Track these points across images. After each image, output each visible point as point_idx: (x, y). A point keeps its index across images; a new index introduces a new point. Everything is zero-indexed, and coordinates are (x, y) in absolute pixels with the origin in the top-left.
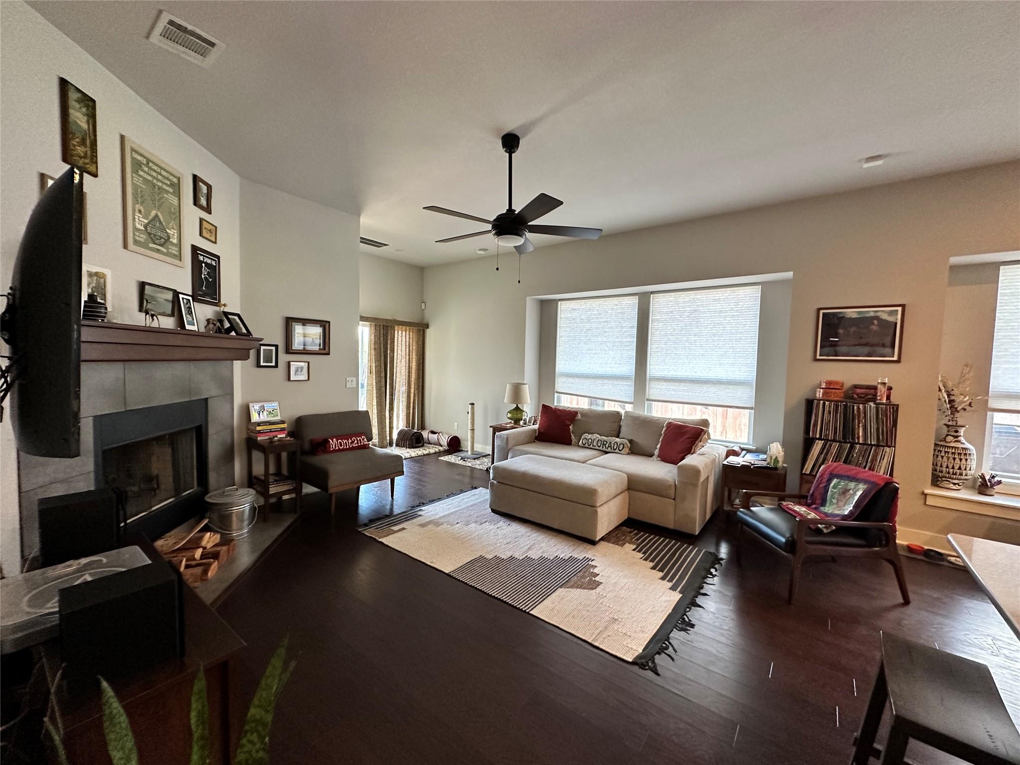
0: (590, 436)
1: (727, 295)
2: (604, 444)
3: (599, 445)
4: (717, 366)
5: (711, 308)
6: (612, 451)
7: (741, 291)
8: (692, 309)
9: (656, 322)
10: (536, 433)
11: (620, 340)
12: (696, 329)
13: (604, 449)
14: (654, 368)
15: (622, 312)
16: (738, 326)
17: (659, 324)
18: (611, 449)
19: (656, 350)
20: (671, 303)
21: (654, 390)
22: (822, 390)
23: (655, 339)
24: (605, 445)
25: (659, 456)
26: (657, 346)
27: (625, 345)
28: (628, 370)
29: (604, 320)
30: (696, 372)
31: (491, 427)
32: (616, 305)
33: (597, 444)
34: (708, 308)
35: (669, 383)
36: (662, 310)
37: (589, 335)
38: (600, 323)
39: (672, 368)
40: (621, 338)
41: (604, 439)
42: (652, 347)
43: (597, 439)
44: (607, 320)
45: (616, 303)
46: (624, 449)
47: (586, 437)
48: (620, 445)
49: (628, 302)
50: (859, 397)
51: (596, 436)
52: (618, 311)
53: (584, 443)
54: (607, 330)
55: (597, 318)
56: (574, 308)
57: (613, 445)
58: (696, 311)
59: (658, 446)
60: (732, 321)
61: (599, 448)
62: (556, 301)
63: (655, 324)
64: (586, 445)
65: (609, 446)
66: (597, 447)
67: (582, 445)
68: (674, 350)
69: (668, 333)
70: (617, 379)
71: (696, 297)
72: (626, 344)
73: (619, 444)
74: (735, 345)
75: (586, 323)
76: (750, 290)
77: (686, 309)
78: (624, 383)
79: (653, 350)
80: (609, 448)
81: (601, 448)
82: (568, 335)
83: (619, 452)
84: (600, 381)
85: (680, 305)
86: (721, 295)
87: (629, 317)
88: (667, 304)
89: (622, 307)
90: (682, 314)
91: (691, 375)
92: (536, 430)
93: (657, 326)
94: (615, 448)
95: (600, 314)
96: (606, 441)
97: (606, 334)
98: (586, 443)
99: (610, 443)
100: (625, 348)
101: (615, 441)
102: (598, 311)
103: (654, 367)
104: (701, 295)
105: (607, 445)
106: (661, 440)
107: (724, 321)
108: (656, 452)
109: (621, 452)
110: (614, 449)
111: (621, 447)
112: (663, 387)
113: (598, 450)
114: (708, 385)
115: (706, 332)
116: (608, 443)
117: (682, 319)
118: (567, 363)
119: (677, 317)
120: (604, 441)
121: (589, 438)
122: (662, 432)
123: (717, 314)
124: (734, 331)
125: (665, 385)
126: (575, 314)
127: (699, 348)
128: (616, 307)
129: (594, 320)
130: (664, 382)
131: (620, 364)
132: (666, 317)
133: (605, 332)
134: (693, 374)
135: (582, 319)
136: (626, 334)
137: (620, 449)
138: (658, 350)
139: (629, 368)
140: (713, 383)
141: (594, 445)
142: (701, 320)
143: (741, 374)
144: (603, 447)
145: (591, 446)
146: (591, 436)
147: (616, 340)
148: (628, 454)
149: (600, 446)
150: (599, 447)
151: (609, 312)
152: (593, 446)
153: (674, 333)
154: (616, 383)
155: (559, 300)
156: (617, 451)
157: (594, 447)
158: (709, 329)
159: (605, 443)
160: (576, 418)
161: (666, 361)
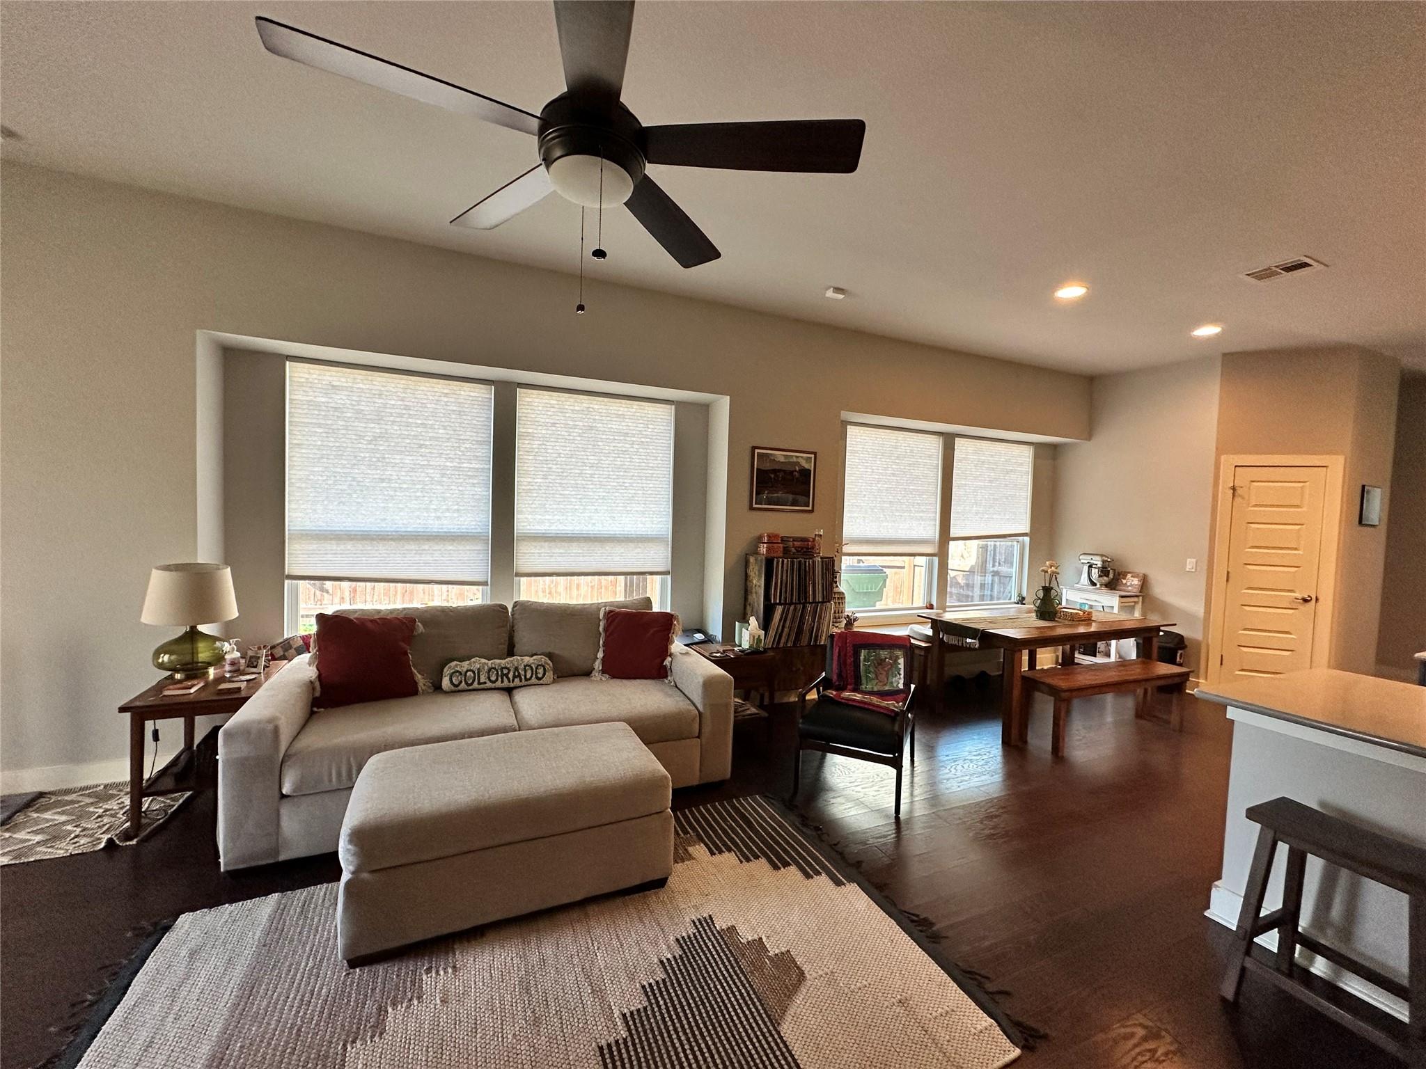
0: (466, 665)
1: (634, 410)
2: (503, 675)
3: (493, 678)
4: (624, 515)
5: (614, 427)
6: (524, 682)
7: (650, 408)
8: (586, 424)
9: (527, 438)
10: (314, 689)
11: (455, 464)
12: (592, 457)
13: (506, 683)
14: (526, 518)
15: (460, 411)
16: (648, 457)
17: (532, 442)
18: (521, 681)
19: (528, 487)
20: (552, 410)
21: (527, 556)
22: (765, 545)
23: (525, 468)
24: (507, 675)
25: (603, 671)
26: (529, 480)
27: (466, 475)
28: (474, 523)
29: (419, 422)
30: (594, 524)
31: (122, 710)
32: (446, 395)
33: (489, 678)
34: (609, 426)
35: (552, 544)
36: (537, 419)
37: (381, 448)
38: (408, 425)
39: (557, 517)
40: (457, 460)
41: (499, 664)
42: (522, 482)
43: (486, 668)
44: (425, 422)
45: (446, 391)
46: (547, 674)
47: (458, 669)
48: (537, 668)
49: (472, 394)
50: (797, 551)
51: (477, 663)
52: (451, 408)
53: (456, 683)
54: (427, 443)
55: (401, 416)
56: (334, 383)
57: (523, 673)
58: (591, 428)
59: (600, 655)
60: (641, 450)
61: (493, 685)
62: (282, 359)
63: (527, 442)
64: (463, 685)
65: (514, 677)
66: (489, 685)
67: (453, 688)
68: (560, 488)
69: (548, 458)
70: (453, 540)
71: (591, 406)
72: (469, 473)
73: (533, 666)
74: (645, 485)
75: (372, 421)
76: (661, 410)
77: (577, 423)
78: (468, 548)
79: (523, 487)
80: (517, 680)
81: (498, 684)
82: (319, 443)
83: (537, 682)
84: (413, 546)
85: (567, 415)
86: (626, 409)
87: (475, 422)
88: (545, 409)
89: (460, 401)
90: (571, 430)
91: (587, 529)
92: (311, 682)
93: (529, 446)
94: (528, 677)
95: (407, 408)
96: (506, 668)
97: (423, 450)
98: (461, 682)
99: (516, 669)
100: (467, 481)
101: (525, 663)
102: (402, 400)
103: (527, 516)
104: (597, 404)
105: (511, 676)
106: (601, 642)
107: (631, 449)
108: (598, 665)
109: (541, 682)
110: (526, 680)
111: (541, 671)
112: (543, 551)
113: (491, 689)
114: (612, 545)
115: (607, 462)
116: (512, 669)
117: (572, 438)
118: (319, 507)
119: (563, 433)
120: (502, 668)
121: (465, 670)
122: (601, 629)
123: (622, 438)
124: (643, 464)
125: (545, 548)
126: (339, 398)
127: (598, 486)
128: (446, 399)
129: (392, 418)
130: (545, 542)
131: (458, 510)
132: (544, 432)
133: (421, 446)
134: (590, 527)
135: (360, 412)
136: (469, 454)
137: (540, 676)
138: (532, 488)
139: (479, 518)
140: (618, 541)
141: (482, 680)
142: (600, 443)
143: (654, 526)
144: (502, 682)
145: (475, 685)
146: (470, 664)
147: (448, 464)
148: (554, 681)
149: (497, 680)
150: (494, 682)
151: (429, 406)
152: (479, 683)
153: (558, 459)
154: (451, 548)
155: (288, 356)
156: (534, 680)
157: (482, 686)
158: (611, 459)
159: (505, 671)
160: (415, 633)
161: (547, 506)
